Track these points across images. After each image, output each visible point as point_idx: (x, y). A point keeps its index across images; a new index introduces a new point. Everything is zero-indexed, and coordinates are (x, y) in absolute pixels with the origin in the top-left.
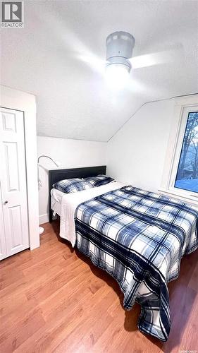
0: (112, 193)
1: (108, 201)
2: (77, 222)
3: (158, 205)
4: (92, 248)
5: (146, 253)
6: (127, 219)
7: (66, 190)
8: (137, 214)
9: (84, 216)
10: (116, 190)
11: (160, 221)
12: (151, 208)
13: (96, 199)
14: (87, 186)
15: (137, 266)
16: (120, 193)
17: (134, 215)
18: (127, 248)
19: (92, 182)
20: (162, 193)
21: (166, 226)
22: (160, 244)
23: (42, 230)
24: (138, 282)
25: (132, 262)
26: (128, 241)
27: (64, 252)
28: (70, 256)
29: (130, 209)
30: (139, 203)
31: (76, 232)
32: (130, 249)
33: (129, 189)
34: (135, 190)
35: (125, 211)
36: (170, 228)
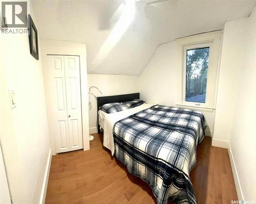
0: (144, 111)
1: (141, 118)
2: (114, 136)
3: (177, 115)
4: (127, 158)
5: (170, 159)
6: (155, 131)
7: (108, 111)
8: (162, 125)
9: (120, 131)
10: (147, 109)
11: (179, 126)
12: (172, 118)
13: (131, 117)
14: (124, 108)
15: (164, 172)
16: (150, 111)
17: (160, 127)
18: (155, 158)
19: (129, 105)
20: (179, 106)
21: (184, 129)
22: (181, 146)
23: (92, 138)
24: (167, 187)
25: (161, 169)
26: (155, 151)
27: (106, 158)
28: (110, 163)
29: (157, 122)
30: (164, 116)
31: (115, 144)
32: (157, 158)
33: (156, 107)
34: (161, 107)
35: (154, 124)
36: (186, 130)
